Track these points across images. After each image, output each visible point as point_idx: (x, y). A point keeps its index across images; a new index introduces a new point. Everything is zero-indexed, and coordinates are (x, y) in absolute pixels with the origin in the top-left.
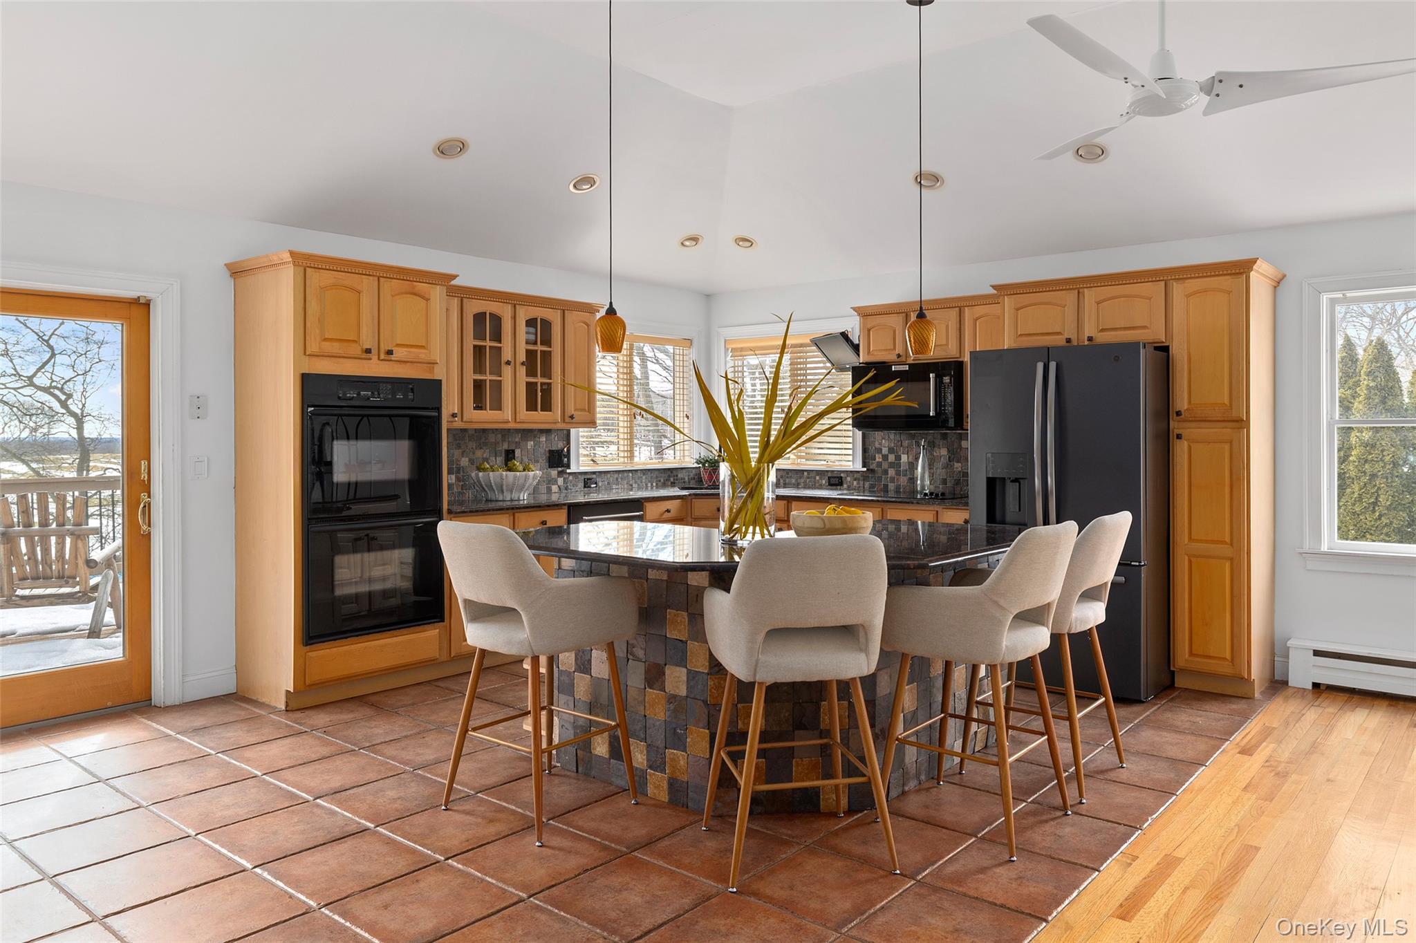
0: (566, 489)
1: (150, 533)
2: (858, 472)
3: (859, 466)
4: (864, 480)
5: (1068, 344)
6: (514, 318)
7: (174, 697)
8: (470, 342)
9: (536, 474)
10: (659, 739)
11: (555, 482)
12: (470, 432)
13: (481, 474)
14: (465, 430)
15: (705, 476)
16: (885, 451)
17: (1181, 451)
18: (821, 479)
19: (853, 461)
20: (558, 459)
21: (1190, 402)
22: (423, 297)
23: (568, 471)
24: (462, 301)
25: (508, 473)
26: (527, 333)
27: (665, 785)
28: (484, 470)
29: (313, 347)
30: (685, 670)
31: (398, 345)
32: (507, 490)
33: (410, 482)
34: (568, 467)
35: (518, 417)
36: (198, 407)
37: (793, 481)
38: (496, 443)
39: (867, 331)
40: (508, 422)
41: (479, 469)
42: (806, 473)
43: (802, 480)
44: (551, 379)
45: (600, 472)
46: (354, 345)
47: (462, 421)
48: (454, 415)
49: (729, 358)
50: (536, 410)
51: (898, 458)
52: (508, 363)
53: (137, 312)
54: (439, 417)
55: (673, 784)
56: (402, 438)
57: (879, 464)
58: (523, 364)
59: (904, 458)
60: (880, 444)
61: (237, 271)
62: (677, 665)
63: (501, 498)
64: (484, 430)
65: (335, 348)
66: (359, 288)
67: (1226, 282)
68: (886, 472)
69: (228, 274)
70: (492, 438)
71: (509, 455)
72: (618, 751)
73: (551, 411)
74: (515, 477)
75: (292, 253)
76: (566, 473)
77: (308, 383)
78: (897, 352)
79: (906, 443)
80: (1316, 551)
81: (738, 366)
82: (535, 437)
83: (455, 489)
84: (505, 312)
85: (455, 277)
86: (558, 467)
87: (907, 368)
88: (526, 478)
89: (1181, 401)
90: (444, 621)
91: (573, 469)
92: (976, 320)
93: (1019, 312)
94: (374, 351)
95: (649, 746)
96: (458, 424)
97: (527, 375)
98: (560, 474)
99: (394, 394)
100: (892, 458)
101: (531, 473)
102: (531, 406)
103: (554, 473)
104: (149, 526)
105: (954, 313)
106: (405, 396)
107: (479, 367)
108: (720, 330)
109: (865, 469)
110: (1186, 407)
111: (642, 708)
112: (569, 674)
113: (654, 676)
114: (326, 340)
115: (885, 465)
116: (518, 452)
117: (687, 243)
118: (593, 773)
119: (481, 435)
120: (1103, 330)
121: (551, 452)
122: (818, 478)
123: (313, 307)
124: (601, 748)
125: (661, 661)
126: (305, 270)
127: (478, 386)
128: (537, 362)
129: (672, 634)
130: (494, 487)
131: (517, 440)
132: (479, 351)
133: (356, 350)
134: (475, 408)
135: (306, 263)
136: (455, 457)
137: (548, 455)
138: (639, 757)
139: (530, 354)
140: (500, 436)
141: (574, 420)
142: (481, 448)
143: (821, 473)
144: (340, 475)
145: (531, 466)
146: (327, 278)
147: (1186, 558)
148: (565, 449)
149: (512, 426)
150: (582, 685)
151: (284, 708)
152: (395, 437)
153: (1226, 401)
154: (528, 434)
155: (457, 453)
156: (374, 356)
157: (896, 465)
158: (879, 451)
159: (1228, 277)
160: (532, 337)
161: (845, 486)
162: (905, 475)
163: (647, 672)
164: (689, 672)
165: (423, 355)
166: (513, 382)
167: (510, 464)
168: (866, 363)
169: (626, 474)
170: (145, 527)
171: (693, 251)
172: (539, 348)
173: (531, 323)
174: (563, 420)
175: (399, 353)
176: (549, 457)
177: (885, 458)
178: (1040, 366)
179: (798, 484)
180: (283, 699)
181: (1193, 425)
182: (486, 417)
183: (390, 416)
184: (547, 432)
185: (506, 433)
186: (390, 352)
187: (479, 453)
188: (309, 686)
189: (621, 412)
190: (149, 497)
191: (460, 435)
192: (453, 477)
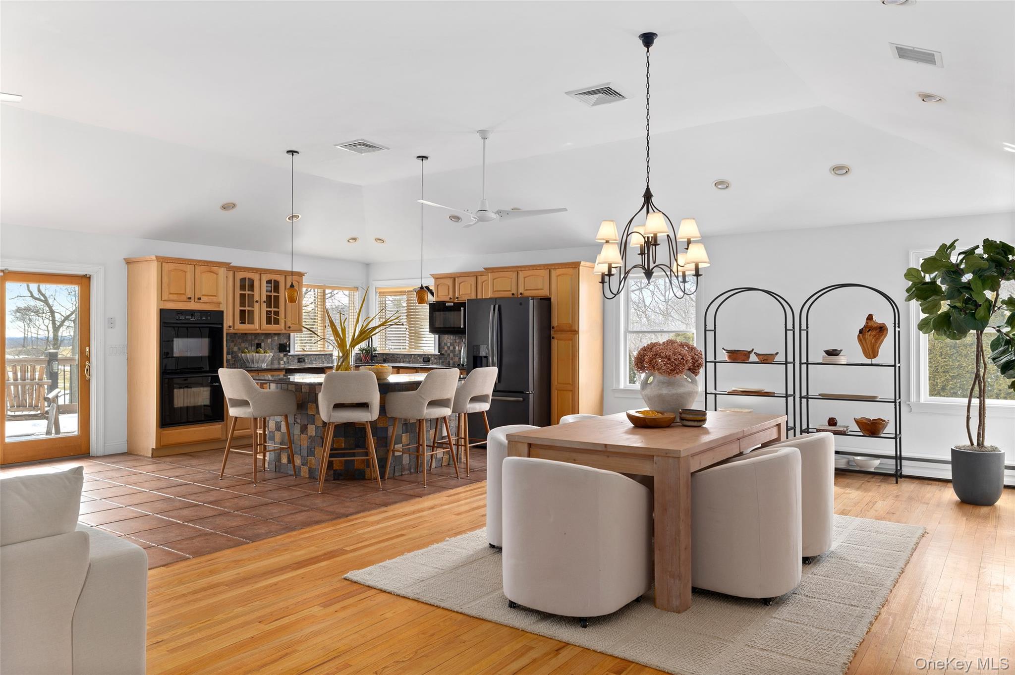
0: (288, 363)
1: (89, 379)
2: (436, 355)
3: (437, 353)
4: (439, 359)
5: (513, 296)
6: (260, 280)
7: (100, 453)
8: (238, 292)
9: (270, 355)
10: (305, 453)
11: (282, 359)
12: (239, 335)
13: (243, 355)
14: (236, 334)
15: (363, 358)
16: (449, 345)
17: (554, 343)
18: (420, 359)
19: (434, 350)
20: (284, 348)
21: (558, 323)
22: (215, 273)
23: (289, 354)
24: (234, 273)
25: (256, 354)
26: (267, 287)
27: (307, 471)
28: (245, 353)
29: (165, 297)
30: (314, 426)
31: (203, 295)
32: (256, 362)
33: (209, 357)
34: (289, 352)
35: (262, 327)
36: (111, 323)
37: (407, 360)
38: (252, 340)
39: (437, 286)
40: (257, 330)
41: (242, 352)
42: (413, 356)
43: (411, 360)
44: (279, 309)
45: (307, 355)
46: (184, 296)
47: (234, 329)
48: (230, 327)
49: (377, 297)
50: (271, 324)
51: (454, 348)
52: (257, 302)
53: (84, 280)
54: (222, 328)
55: (310, 470)
56: (205, 337)
57: (446, 351)
58: (264, 302)
59: (457, 348)
60: (447, 341)
61: (129, 262)
62: (312, 424)
63: (253, 366)
64: (246, 334)
65: (175, 297)
66: (186, 270)
67: (570, 271)
68: (449, 355)
69: (125, 262)
70: (250, 337)
71: (259, 346)
72: (291, 460)
73: (278, 324)
74: (260, 355)
75: (156, 257)
76: (288, 355)
77: (163, 313)
78: (450, 297)
79: (458, 341)
80: (618, 389)
81: (383, 301)
82: (272, 337)
83: (231, 362)
84: (256, 277)
85: (230, 263)
86: (284, 352)
87: (452, 304)
88: (265, 357)
89: (555, 323)
90: (223, 421)
91: (292, 353)
92: (483, 282)
93: (495, 280)
94: (193, 298)
95: (302, 456)
96: (232, 331)
97: (267, 307)
98: (285, 355)
99: (201, 318)
100: (451, 348)
101: (268, 355)
102: (269, 321)
103: (282, 355)
104: (90, 376)
105: (474, 279)
106: (207, 318)
107: (242, 303)
108: (373, 282)
109: (439, 354)
110: (556, 325)
111: (299, 442)
112: (273, 432)
113: (304, 429)
114: (171, 294)
115: (449, 352)
116: (263, 345)
117: (350, 241)
118: (282, 471)
119: (244, 336)
120: (527, 290)
121: (280, 345)
122: (418, 358)
123: (165, 280)
124: (284, 460)
125: (306, 423)
126: (162, 263)
127: (242, 313)
128: (272, 301)
129: (310, 413)
130: (250, 361)
131: (262, 338)
132: (242, 296)
133: (184, 298)
134: (240, 323)
135: (162, 261)
136: (231, 346)
137: (278, 346)
138: (298, 461)
139: (269, 297)
140: (253, 337)
141: (291, 329)
142: (244, 342)
143: (420, 355)
144: (177, 353)
145: (268, 351)
146: (172, 266)
147: (556, 391)
148: (288, 343)
149: (259, 331)
150: (278, 435)
151: (151, 456)
152: (201, 337)
153: (571, 323)
154: (268, 335)
155: (232, 345)
156: (192, 301)
157: (454, 351)
158: (446, 344)
159: (571, 269)
160: (270, 289)
161: (431, 362)
162: (457, 357)
163: (301, 428)
164: (316, 426)
165: (214, 299)
166: (260, 311)
167: (258, 350)
168: (436, 302)
169: (320, 356)
170: (88, 376)
171: (353, 244)
172: (273, 294)
173: (269, 282)
174: (285, 329)
175: (204, 299)
176: (279, 347)
177: (449, 348)
178: (492, 306)
179: (410, 361)
180: (150, 452)
181: (559, 333)
182: (246, 328)
183: (199, 327)
184: (279, 334)
185: (257, 335)
186: (200, 299)
187: (243, 345)
188: (163, 446)
189: (319, 325)
190: (90, 363)
191: (233, 337)
192: (230, 356)
